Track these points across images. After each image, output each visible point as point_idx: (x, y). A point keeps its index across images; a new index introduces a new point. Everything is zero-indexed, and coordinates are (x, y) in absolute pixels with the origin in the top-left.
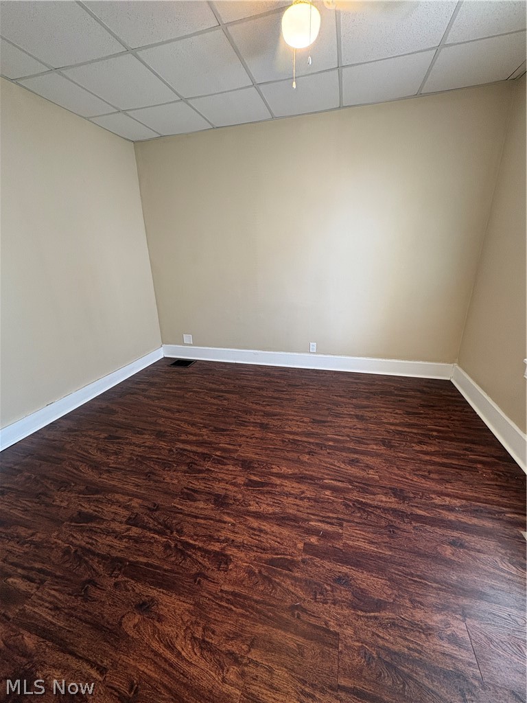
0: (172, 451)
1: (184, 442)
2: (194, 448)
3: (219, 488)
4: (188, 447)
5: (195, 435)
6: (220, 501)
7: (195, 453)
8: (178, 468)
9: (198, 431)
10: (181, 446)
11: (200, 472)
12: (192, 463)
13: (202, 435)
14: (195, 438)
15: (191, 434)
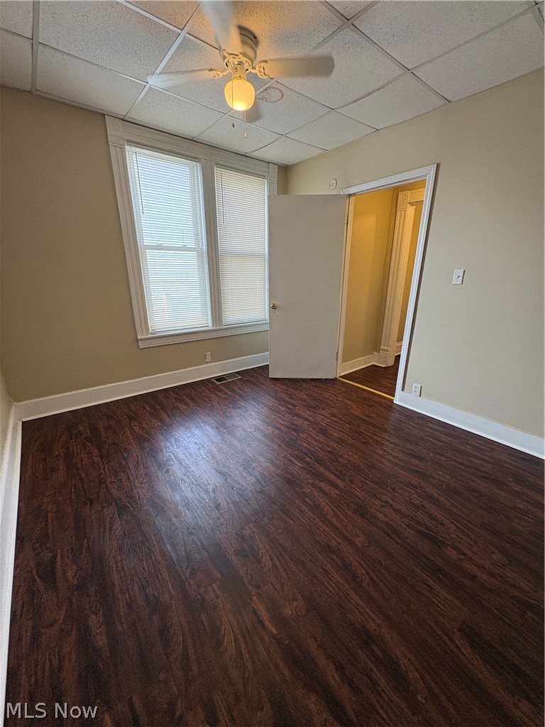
0: (350, 481)
1: (336, 486)
2: (327, 473)
3: (321, 438)
4: (332, 477)
5: (321, 489)
6: (323, 431)
7: (327, 468)
8: (346, 462)
9: (316, 493)
10: (339, 482)
11: (330, 452)
12: (334, 461)
13: (313, 484)
14: (323, 485)
15: (325, 493)
